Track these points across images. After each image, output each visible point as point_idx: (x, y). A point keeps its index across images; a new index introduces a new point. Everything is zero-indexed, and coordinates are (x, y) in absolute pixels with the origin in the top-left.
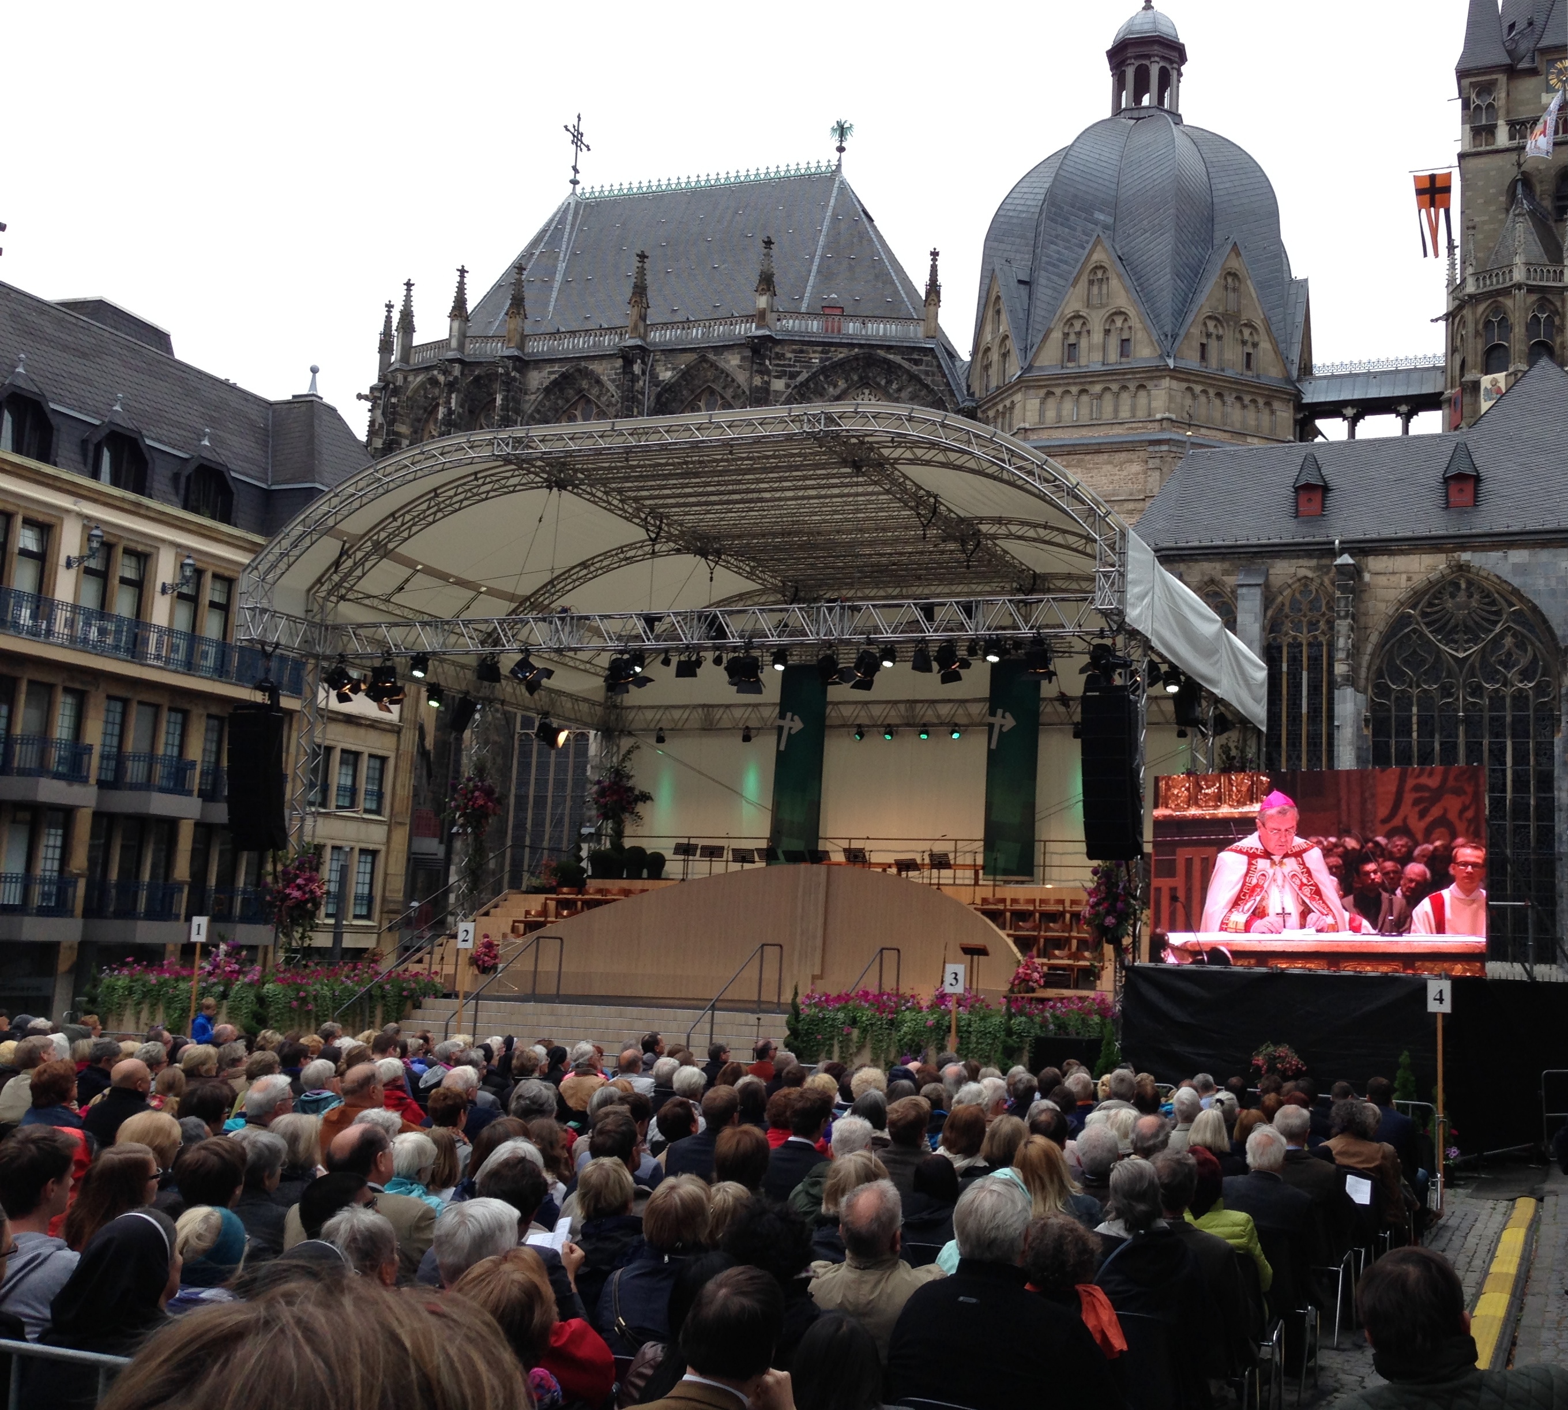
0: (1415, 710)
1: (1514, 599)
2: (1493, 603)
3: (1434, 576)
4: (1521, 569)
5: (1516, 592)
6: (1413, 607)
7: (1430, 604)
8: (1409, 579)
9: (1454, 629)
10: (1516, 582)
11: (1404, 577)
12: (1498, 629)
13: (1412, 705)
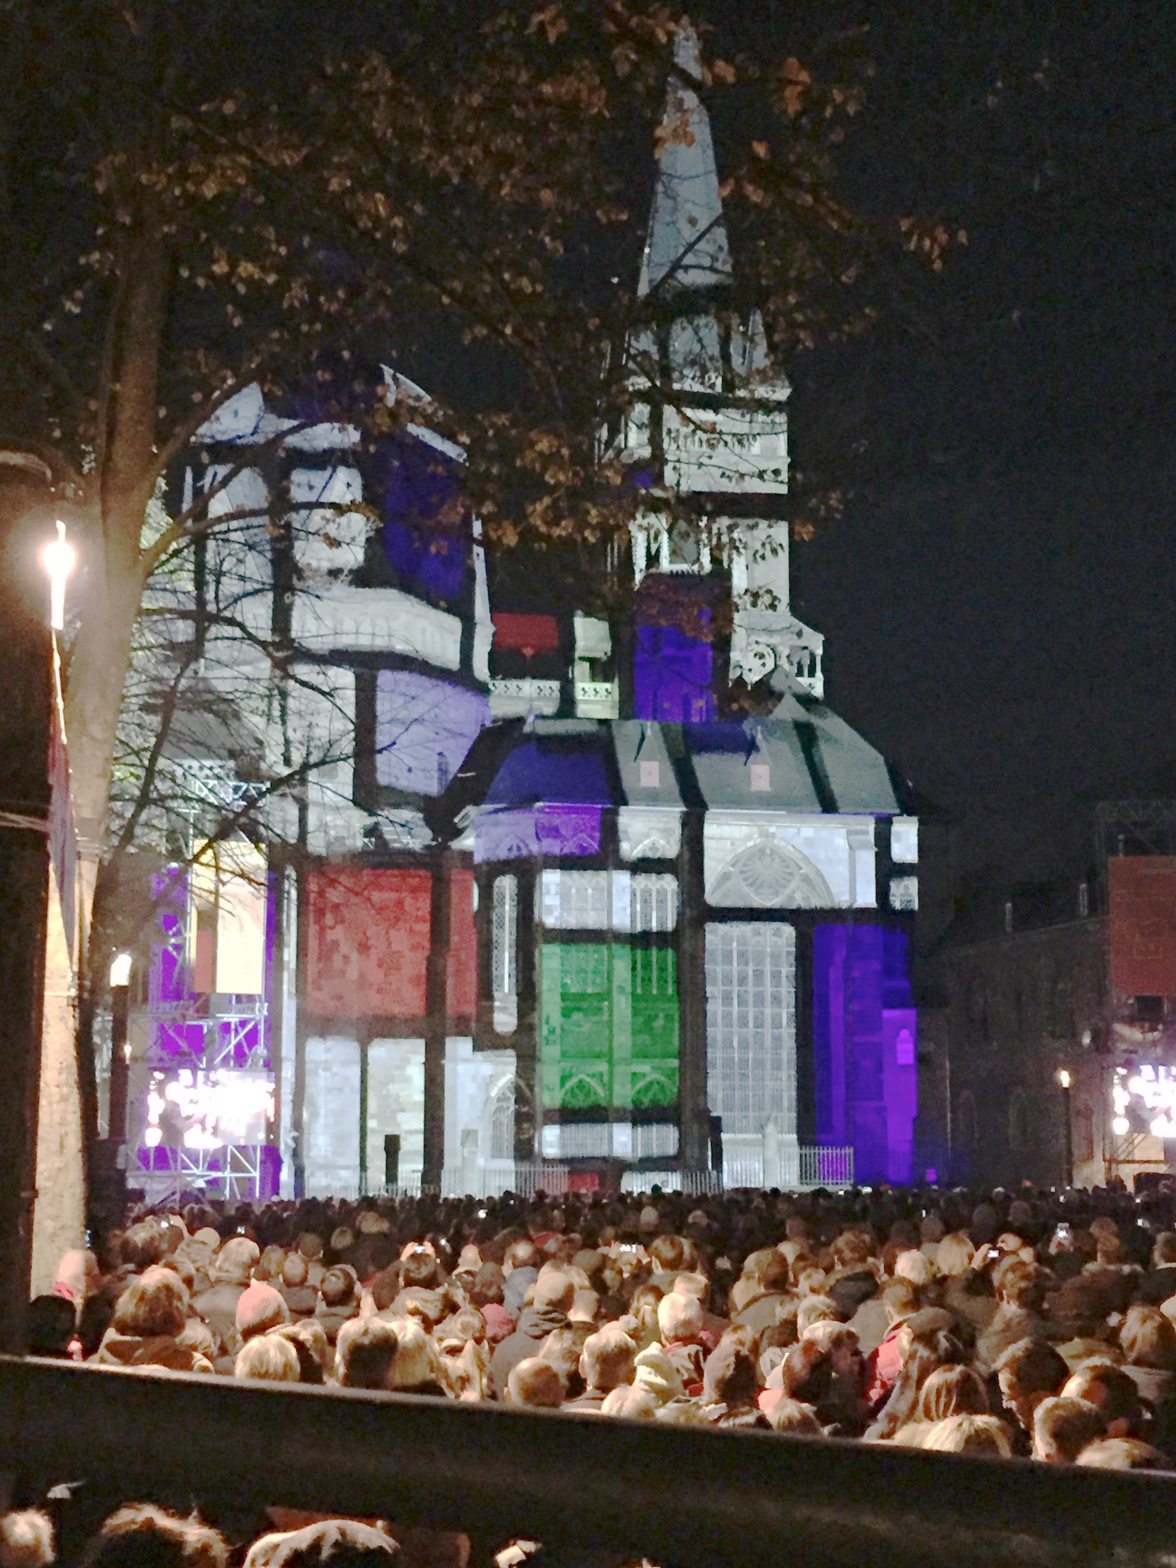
0: (735, 944)
1: (802, 864)
2: (788, 867)
3: (750, 844)
4: (810, 842)
5: (806, 859)
6: (733, 866)
7: (745, 865)
8: (732, 844)
9: (761, 886)
10: (806, 852)
11: (729, 843)
12: (792, 886)
13: (732, 941)
